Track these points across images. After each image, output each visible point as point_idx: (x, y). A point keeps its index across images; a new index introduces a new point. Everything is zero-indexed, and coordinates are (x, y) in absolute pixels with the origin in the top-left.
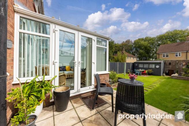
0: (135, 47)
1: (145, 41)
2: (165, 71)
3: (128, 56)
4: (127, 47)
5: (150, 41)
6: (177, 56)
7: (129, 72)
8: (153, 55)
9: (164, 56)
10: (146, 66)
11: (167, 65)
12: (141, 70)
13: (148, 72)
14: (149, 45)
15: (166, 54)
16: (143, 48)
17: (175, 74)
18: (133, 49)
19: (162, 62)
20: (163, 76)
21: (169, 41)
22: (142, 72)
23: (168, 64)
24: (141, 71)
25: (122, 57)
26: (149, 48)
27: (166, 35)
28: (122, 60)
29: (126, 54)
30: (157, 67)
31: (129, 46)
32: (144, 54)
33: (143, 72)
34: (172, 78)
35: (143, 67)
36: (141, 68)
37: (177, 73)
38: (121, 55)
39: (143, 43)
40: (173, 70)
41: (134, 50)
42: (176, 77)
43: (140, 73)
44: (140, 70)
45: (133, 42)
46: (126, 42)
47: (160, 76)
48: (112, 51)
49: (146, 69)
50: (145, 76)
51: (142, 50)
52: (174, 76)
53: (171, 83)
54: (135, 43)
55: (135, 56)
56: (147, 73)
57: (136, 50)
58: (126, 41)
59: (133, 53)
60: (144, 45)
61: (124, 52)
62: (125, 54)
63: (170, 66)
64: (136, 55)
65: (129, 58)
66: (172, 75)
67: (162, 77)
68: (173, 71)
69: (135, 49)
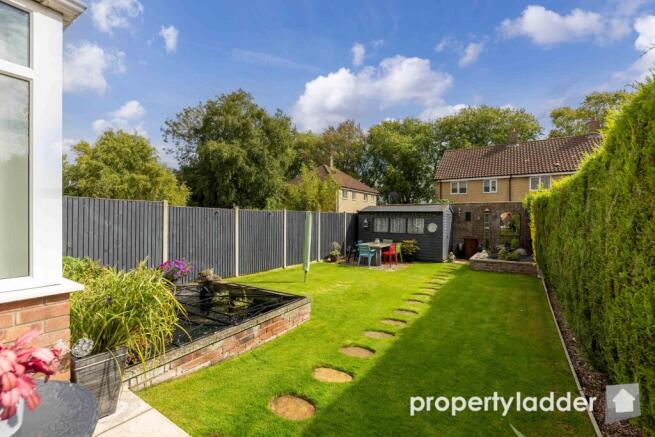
0: (371, 153)
1: (402, 133)
2: (455, 244)
3: (346, 188)
4: (344, 151)
5: (418, 136)
6: (487, 189)
7: (336, 252)
8: (427, 185)
9: (454, 190)
10: (397, 226)
11: (460, 222)
12: (381, 241)
13: (402, 249)
14: (414, 149)
15: (460, 183)
16: (396, 157)
17: (481, 251)
18: (365, 162)
19: (446, 210)
20: (450, 261)
21: (469, 140)
22: (384, 249)
23: (463, 217)
24: (378, 249)
25: (320, 188)
26: (413, 159)
27: (460, 120)
28: (321, 201)
29: (339, 177)
30: (432, 228)
31: (353, 149)
32: (402, 180)
33: (387, 253)
34: (473, 267)
35: (389, 228)
36: (382, 236)
37: (487, 248)
38: (316, 182)
39: (397, 141)
40: (476, 237)
41: (370, 165)
42: (484, 262)
43: (373, 258)
44: (378, 244)
45: (366, 133)
46: (339, 130)
47: (441, 261)
48: (283, 164)
49: (396, 238)
50: (393, 266)
51: (395, 166)
52: (478, 262)
53: (467, 290)
54: (371, 137)
55: (372, 190)
56: (399, 254)
57: (376, 164)
58: (342, 128)
59: (365, 175)
60: (399, 149)
61: (332, 168)
62: (333, 177)
63: (470, 226)
64: (376, 184)
65: (350, 194)
66: (473, 258)
67: (445, 265)
68: (476, 240)
69: (371, 163)
